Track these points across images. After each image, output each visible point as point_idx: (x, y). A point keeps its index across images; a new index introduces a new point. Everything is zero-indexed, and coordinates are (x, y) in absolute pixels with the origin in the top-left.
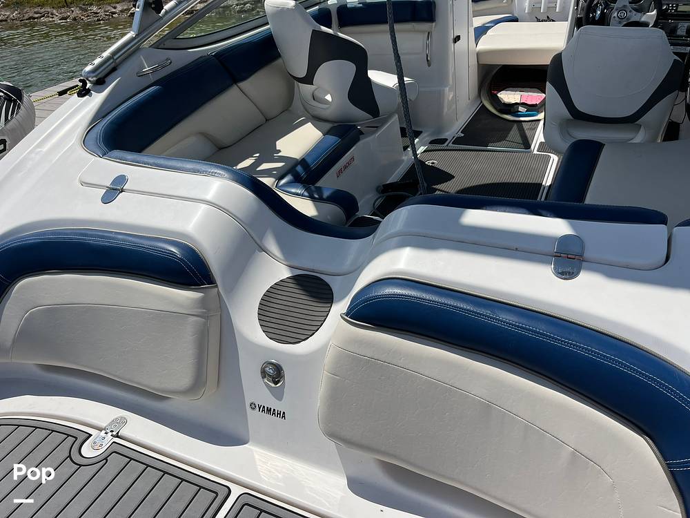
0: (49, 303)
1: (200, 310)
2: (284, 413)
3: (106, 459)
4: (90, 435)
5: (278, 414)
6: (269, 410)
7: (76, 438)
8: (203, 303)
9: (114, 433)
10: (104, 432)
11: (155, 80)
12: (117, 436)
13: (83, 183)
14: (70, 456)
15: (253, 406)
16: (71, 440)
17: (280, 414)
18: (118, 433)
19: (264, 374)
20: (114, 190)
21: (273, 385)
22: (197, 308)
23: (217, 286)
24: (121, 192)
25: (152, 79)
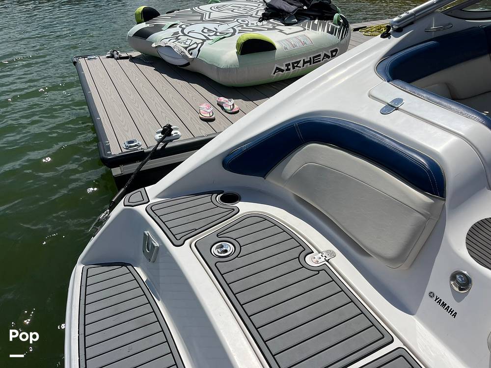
0: (322, 163)
1: (426, 211)
2: (456, 313)
3: (319, 271)
4: (313, 252)
5: (450, 311)
6: (444, 305)
7: (305, 250)
8: (430, 207)
9: (327, 259)
10: (321, 254)
11: (435, 36)
12: (328, 261)
13: (370, 96)
14: (299, 258)
15: (431, 295)
16: (301, 249)
17: (452, 312)
18: (329, 260)
19: (453, 277)
20: (391, 107)
21: (457, 290)
22: (424, 209)
23: (445, 200)
24: (396, 110)
25: (433, 35)
